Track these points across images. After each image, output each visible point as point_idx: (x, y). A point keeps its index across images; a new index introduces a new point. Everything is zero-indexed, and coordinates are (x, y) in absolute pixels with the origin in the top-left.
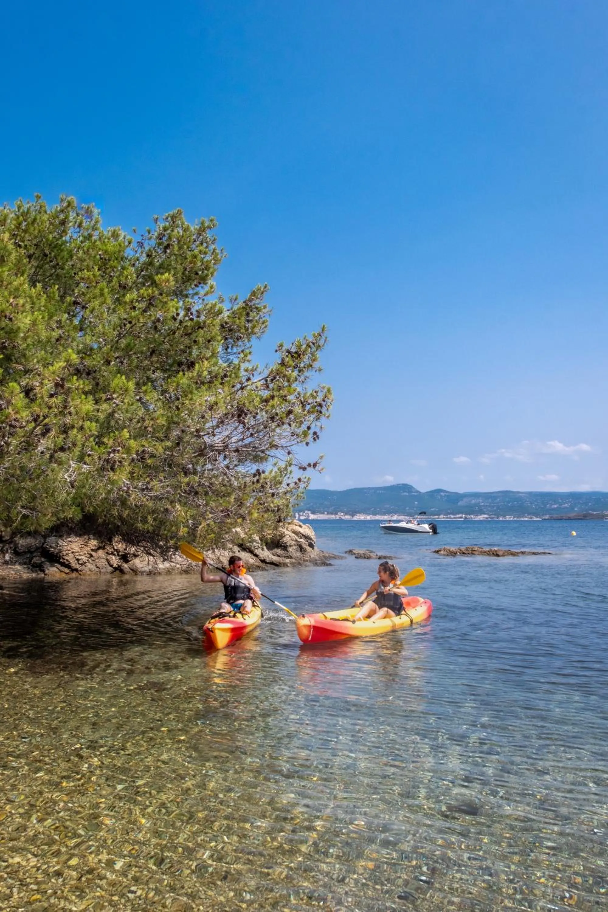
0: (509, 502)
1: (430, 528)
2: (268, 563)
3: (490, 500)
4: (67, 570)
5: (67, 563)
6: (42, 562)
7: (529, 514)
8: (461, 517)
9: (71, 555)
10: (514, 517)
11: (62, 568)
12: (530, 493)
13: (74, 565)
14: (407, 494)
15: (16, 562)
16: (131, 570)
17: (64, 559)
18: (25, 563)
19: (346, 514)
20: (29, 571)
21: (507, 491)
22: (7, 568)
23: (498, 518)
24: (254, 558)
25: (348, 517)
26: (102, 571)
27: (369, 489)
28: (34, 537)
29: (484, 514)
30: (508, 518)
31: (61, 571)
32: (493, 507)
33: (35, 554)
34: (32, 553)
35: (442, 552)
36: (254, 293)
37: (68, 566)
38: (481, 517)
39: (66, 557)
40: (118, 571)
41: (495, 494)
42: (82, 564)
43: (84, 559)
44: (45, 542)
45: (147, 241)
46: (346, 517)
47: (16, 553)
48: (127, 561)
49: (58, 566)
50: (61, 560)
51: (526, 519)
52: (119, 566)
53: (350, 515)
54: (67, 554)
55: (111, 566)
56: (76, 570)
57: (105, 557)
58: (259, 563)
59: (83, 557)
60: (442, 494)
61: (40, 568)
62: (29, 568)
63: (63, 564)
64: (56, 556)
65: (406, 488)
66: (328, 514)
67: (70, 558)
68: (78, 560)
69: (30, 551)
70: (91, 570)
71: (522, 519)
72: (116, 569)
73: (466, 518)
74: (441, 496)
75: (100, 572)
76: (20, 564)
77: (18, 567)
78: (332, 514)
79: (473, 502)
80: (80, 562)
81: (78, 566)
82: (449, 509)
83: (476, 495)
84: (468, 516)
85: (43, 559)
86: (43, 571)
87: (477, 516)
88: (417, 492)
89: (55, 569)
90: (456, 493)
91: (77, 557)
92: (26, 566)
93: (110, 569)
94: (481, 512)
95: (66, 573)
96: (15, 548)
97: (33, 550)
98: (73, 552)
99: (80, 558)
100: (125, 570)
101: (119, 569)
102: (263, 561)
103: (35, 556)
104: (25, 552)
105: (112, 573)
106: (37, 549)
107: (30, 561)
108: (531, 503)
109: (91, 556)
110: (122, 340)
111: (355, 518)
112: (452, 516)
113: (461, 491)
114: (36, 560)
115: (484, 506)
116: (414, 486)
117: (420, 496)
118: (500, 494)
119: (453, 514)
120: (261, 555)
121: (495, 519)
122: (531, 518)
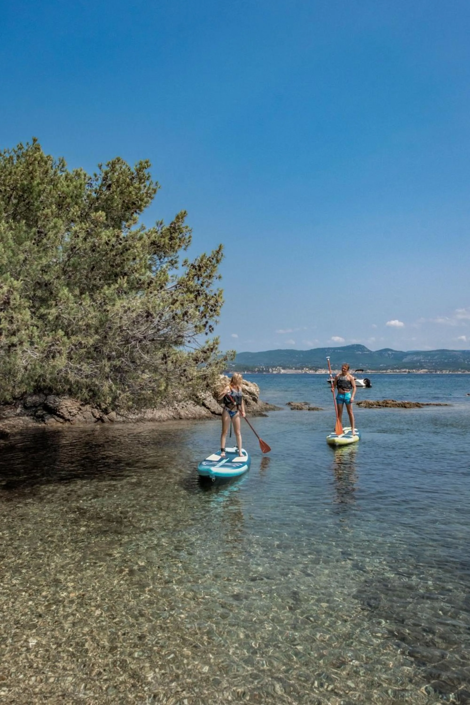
0: (445, 359)
1: (364, 383)
2: (217, 414)
3: (429, 358)
4: (61, 420)
5: (62, 415)
6: (44, 414)
7: (462, 369)
8: (405, 372)
9: (65, 409)
10: (450, 371)
11: (58, 419)
12: (464, 352)
13: (67, 416)
14: (360, 353)
15: (25, 414)
16: (110, 420)
17: (59, 412)
18: (31, 415)
19: (310, 369)
20: (35, 421)
21: (443, 350)
22: (18, 419)
23: (436, 372)
24: (206, 410)
25: (312, 372)
26: (88, 420)
27: (329, 348)
28: (38, 395)
29: (424, 368)
30: (444, 372)
31: (57, 421)
32: (432, 363)
33: (39, 408)
34: (36, 407)
35: (362, 405)
36: (178, 217)
37: (62, 417)
38: (422, 371)
39: (61, 411)
40: (100, 421)
41: (433, 353)
42: (73, 416)
43: (75, 411)
44: (46, 399)
45: (95, 182)
46: (311, 371)
47: (25, 407)
48: (107, 414)
49: (56, 417)
50: (58, 413)
51: (460, 373)
52: (101, 417)
53: (314, 370)
54: (62, 408)
55: (95, 417)
56: (69, 420)
57: (90, 410)
58: (210, 415)
59: (74, 410)
60: (390, 352)
61: (41, 418)
62: (33, 419)
63: (59, 416)
64: (54, 410)
65: (359, 347)
66: (296, 369)
67: (64, 411)
68: (70, 412)
69: (35, 406)
70: (79, 420)
71: (456, 373)
72: (98, 419)
73: (409, 372)
74: (389, 354)
75: (86, 422)
76: (27, 416)
77: (27, 418)
78: (299, 369)
79: (415, 359)
80: (72, 414)
81: (70, 417)
82: (395, 365)
83: (417, 353)
84: (411, 371)
85: (44, 412)
86: (44, 421)
87: (418, 370)
88: (369, 351)
89: (53, 419)
90: (401, 352)
91: (70, 410)
92: (32, 417)
93: (94, 419)
94: (422, 367)
95: (61, 423)
96: (24, 404)
97: (37, 405)
98: (66, 407)
99: (71, 411)
100: (105, 420)
101: (101, 420)
102: (213, 413)
103: (39, 410)
104: (31, 407)
105: (96, 422)
106: (40, 404)
107: (35, 413)
108: (464, 360)
109: (80, 409)
110: (72, 259)
111: (317, 373)
112: (398, 371)
113: (405, 350)
114: (39, 413)
115: (424, 362)
116: (365, 346)
117: (371, 355)
118: (438, 353)
119: (398, 369)
120: (212, 408)
121: (434, 373)
122: (464, 372)
